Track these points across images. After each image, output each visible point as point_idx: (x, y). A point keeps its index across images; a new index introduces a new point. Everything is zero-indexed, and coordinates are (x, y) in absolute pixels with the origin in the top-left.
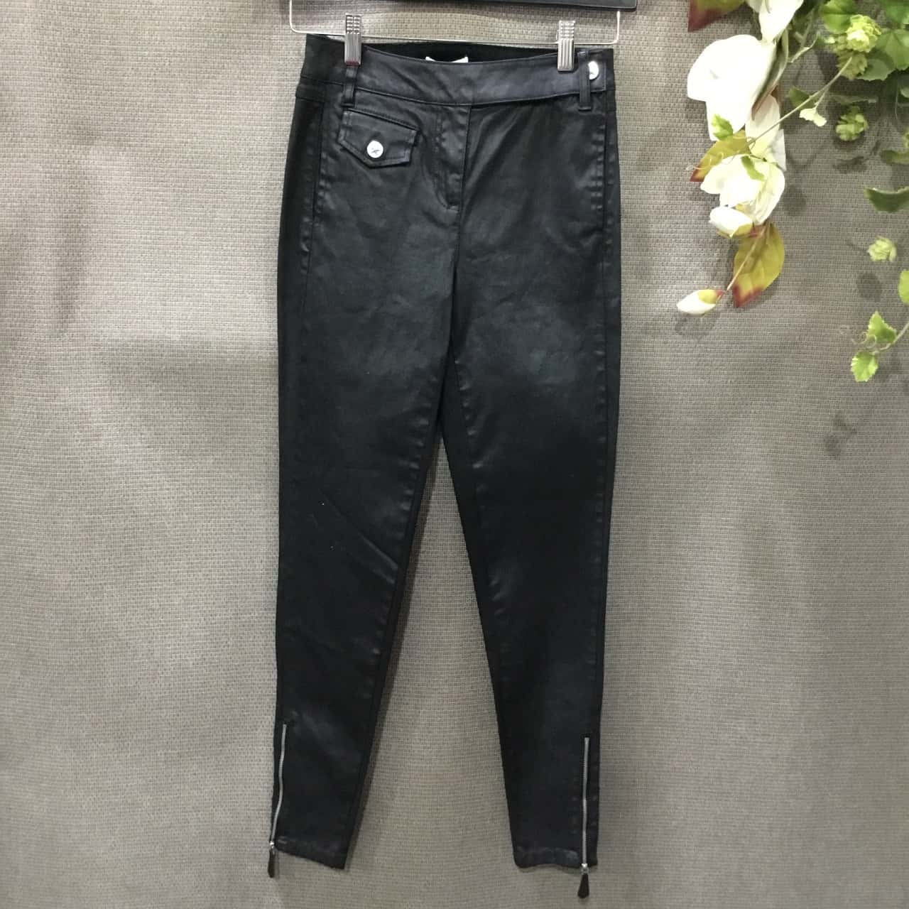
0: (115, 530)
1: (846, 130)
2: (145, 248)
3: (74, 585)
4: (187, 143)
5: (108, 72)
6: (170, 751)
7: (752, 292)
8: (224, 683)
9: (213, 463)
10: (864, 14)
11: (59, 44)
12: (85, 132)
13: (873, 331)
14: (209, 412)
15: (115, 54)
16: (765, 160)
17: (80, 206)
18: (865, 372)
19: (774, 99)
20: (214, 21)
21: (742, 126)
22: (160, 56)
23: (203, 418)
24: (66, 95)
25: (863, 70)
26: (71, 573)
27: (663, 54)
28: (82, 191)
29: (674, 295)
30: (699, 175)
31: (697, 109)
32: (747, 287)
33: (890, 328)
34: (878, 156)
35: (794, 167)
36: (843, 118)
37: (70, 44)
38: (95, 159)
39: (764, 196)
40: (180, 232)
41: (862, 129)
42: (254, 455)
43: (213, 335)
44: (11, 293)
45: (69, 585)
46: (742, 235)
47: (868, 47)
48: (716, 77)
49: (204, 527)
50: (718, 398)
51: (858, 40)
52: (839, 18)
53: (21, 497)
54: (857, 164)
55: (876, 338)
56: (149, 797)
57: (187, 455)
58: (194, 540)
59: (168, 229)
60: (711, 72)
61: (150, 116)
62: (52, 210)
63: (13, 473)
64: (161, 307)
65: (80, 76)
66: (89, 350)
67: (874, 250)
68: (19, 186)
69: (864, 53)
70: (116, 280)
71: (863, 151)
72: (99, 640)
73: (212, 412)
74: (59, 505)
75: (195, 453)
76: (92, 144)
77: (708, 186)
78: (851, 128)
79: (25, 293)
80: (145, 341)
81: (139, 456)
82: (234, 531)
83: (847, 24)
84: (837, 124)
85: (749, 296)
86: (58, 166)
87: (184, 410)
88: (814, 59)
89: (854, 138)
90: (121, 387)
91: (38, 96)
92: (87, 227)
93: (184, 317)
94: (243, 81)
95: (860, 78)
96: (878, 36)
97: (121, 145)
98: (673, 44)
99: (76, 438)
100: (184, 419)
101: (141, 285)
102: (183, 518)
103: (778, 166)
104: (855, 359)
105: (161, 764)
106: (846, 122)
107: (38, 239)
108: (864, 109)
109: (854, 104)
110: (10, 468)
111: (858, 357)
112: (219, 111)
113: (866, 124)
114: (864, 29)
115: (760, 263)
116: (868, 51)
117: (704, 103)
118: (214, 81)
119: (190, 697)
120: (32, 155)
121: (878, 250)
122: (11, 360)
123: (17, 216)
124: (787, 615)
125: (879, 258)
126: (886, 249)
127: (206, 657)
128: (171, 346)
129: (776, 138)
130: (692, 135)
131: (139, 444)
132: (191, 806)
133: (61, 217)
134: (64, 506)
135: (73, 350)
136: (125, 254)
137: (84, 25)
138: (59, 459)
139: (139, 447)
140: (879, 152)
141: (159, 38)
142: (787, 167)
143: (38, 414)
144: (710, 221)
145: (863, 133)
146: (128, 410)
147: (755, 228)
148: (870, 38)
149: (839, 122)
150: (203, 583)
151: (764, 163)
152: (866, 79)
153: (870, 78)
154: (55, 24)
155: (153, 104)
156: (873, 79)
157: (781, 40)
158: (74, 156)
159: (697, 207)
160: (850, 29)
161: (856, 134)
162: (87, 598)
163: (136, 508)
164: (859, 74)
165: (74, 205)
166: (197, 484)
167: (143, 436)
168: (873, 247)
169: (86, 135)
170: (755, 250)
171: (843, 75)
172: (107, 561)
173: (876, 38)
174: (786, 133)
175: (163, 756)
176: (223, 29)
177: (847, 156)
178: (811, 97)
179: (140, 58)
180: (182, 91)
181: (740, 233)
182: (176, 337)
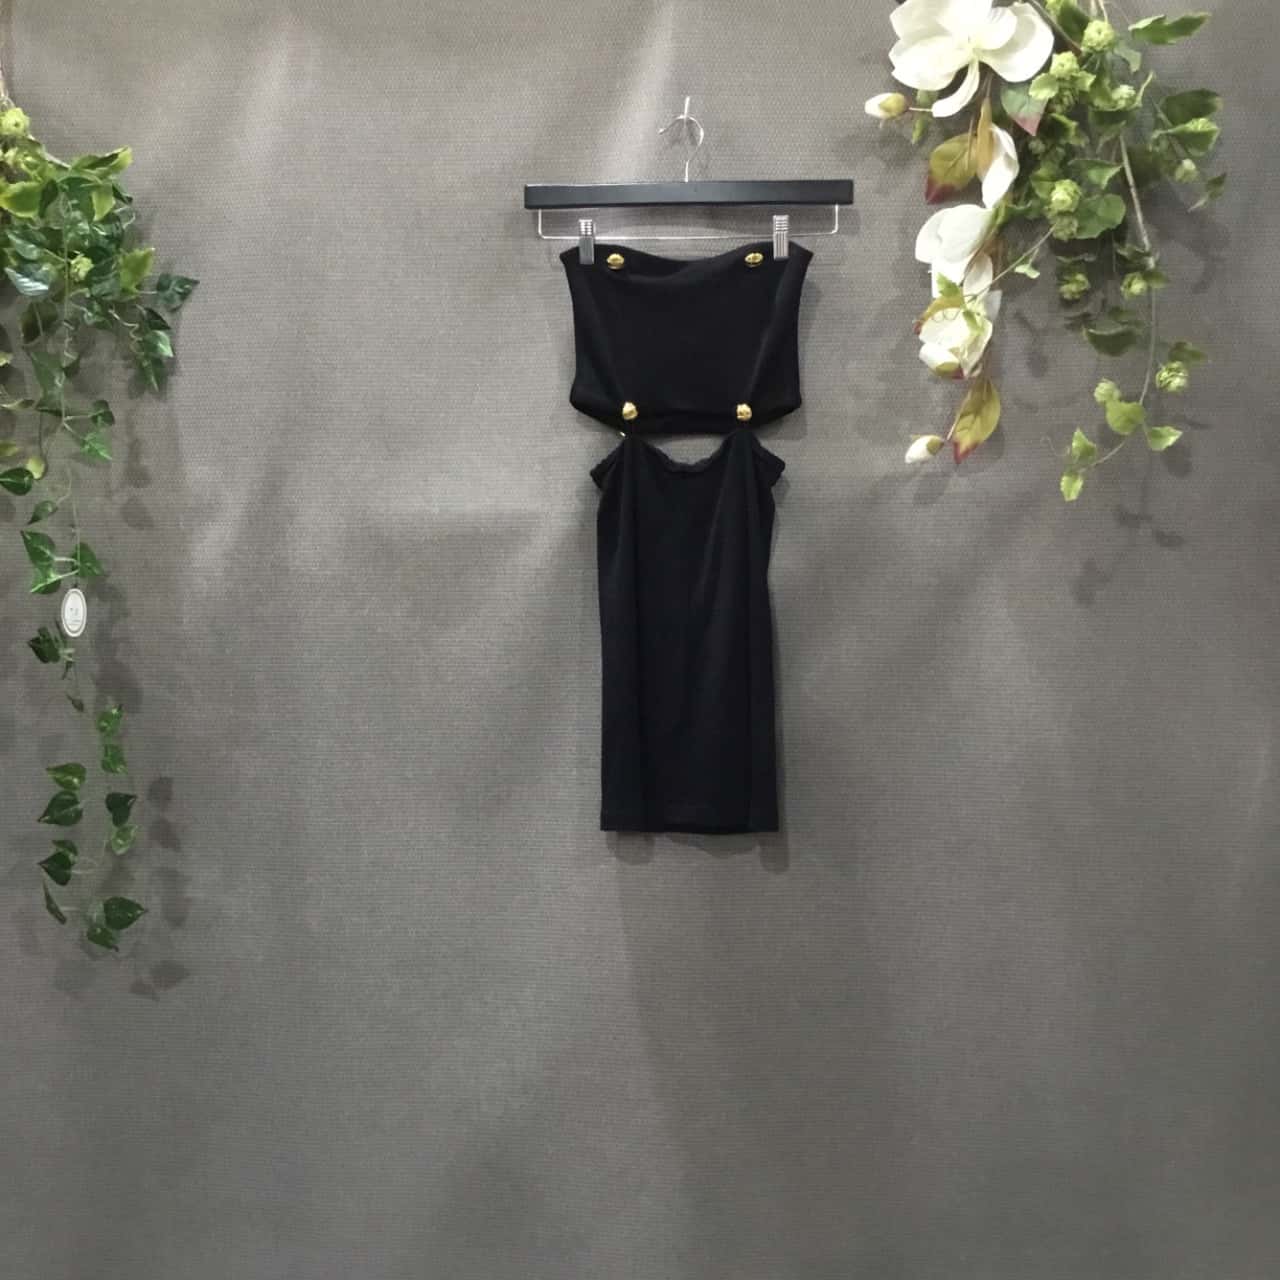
1: (1070, 289)
10: (1066, 179)
18: (1073, 489)
19: (989, 259)
25: (1074, 230)
36: (1066, 278)
41: (1082, 288)
47: (1071, 206)
51: (1062, 201)
52: (1047, 185)
60: (937, 236)
67: (1098, 392)
69: (1070, 212)
78: (1073, 287)
83: (1053, 188)
84: (1063, 285)
89: (1077, 297)
95: (1073, 237)
96: (1079, 196)
104: (1064, 478)
106: (1068, 282)
108: (1083, 268)
109: (1073, 264)
113: (1087, 282)
114: (1066, 190)
116: (1073, 210)
117: (930, 264)
121: (1101, 392)
125: (1104, 400)
126: (1107, 390)
145: (1086, 292)
148: (1072, 198)
149: (1063, 282)
152: (1078, 238)
156: (1085, 238)
157: (998, 206)
160: (1054, 192)
161: (1080, 293)
164: (1072, 234)
168: (1097, 389)
171: (1053, 234)
173: (1077, 198)
178: (1024, 254)
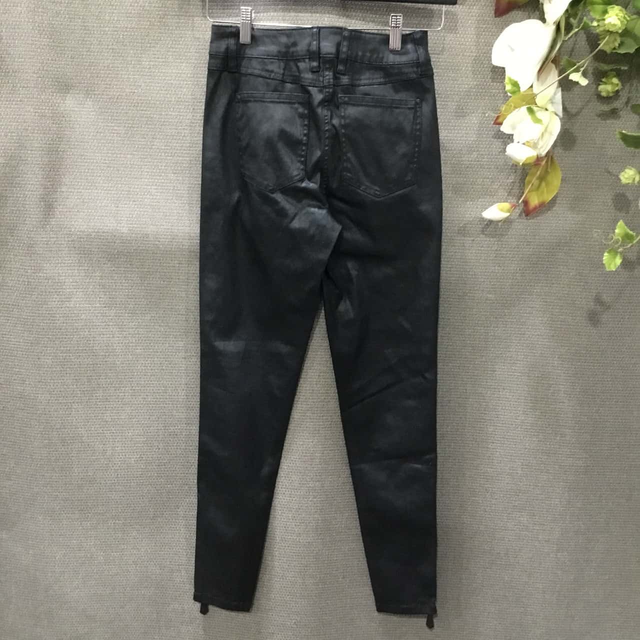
0: (81, 364)
1: (606, 88)
2: (104, 167)
3: (52, 403)
4: (135, 93)
5: (80, 42)
6: (117, 522)
7: (538, 205)
8: (156, 475)
9: (150, 320)
10: (617, 5)
11: (46, 22)
12: (63, 84)
13: (619, 234)
14: (147, 284)
15: (85, 29)
16: (547, 110)
17: (59, 136)
18: (613, 263)
19: (553, 66)
20: (154, 7)
21: (530, 85)
22: (116, 31)
23: (143, 288)
24: (50, 59)
25: (617, 45)
26: (50, 394)
27: (474, 33)
28: (61, 126)
29: (479, 206)
30: (500, 120)
31: (499, 73)
32: (534, 201)
33: (631, 232)
34: (629, 108)
35: (568, 115)
36: (604, 80)
37: (53, 22)
38: (70, 103)
39: (546, 136)
40: (129, 156)
41: (617, 88)
42: (178, 314)
43: (151, 229)
44: (10, 197)
45: (49, 403)
46: (530, 164)
47: (620, 28)
48: (513, 50)
49: (144, 365)
50: (510, 281)
51: (612, 23)
52: (600, 8)
53: (16, 340)
54: (614, 113)
55: (620, 239)
56: (102, 553)
57: (131, 313)
58: (136, 374)
59: (120, 154)
60: (509, 46)
61: (109, 74)
62: (39, 138)
63: (11, 323)
64: (114, 209)
65: (61, 45)
66: (64, 237)
67: (623, 176)
68: (17, 122)
69: (617, 32)
70: (83, 189)
71: (617, 104)
72: (69, 442)
73: (149, 284)
74: (42, 347)
75: (137, 312)
76: (69, 93)
77: (505, 128)
78: (609, 88)
79: (20, 197)
80: (103, 232)
81: (98, 313)
82: (164, 368)
83: (605, 12)
84: (599, 85)
85: (535, 208)
86: (44, 108)
87: (130, 281)
88: (583, 37)
89: (611, 95)
90: (86, 265)
91: (30, 58)
92: (63, 151)
93: (131, 216)
94: (174, 50)
95: (614, 51)
96: (627, 21)
97: (89, 94)
98: (481, 26)
99: (54, 300)
100: (130, 288)
101: (101, 193)
102: (129, 358)
103: (557, 115)
104: (606, 254)
105: (111, 530)
106: (605, 83)
107: (29, 159)
108: (619, 74)
109: (611, 70)
110: (8, 320)
111: (608, 252)
112: (157, 71)
113: (620, 84)
114: (617, 15)
115: (543, 184)
116: (620, 31)
117: (504, 68)
118: (153, 49)
119: (132, 484)
120: (26, 100)
121: (626, 176)
122: (10, 244)
123: (15, 143)
124: (558, 438)
125: (627, 182)
126: (632, 175)
127: (142, 456)
128: (122, 236)
129: (555, 94)
130: (494, 91)
131: (98, 305)
132: (132, 561)
133: (46, 144)
134: (45, 347)
135: (53, 238)
136: (90, 171)
137: (63, 9)
138: (42, 314)
139: (98, 307)
140: (630, 105)
141: (116, 18)
142: (563, 115)
143: (28, 282)
144: (506, 154)
145: (617, 91)
146: (91, 280)
147: (539, 159)
148: (622, 22)
149: (601, 83)
150: (142, 404)
151: (547, 112)
152: (619, 52)
153: (622, 51)
154: (43, 8)
155: (111, 66)
156: (624, 52)
157: (559, 23)
158: (55, 101)
159: (497, 144)
160: (607, 16)
161: (613, 92)
162: (61, 412)
163: (96, 350)
164: (614, 49)
165: (55, 136)
166: (139, 334)
167: (101, 299)
168: (623, 173)
169: (64, 87)
170: (540, 175)
171: (602, 49)
172: (75, 386)
173: (626, 22)
174: (562, 90)
175: (112, 524)
176: (160, 13)
177: (606, 108)
178: (578, 64)
179: (102, 33)
180: (131, 56)
181: (528, 162)
182: (125, 230)
